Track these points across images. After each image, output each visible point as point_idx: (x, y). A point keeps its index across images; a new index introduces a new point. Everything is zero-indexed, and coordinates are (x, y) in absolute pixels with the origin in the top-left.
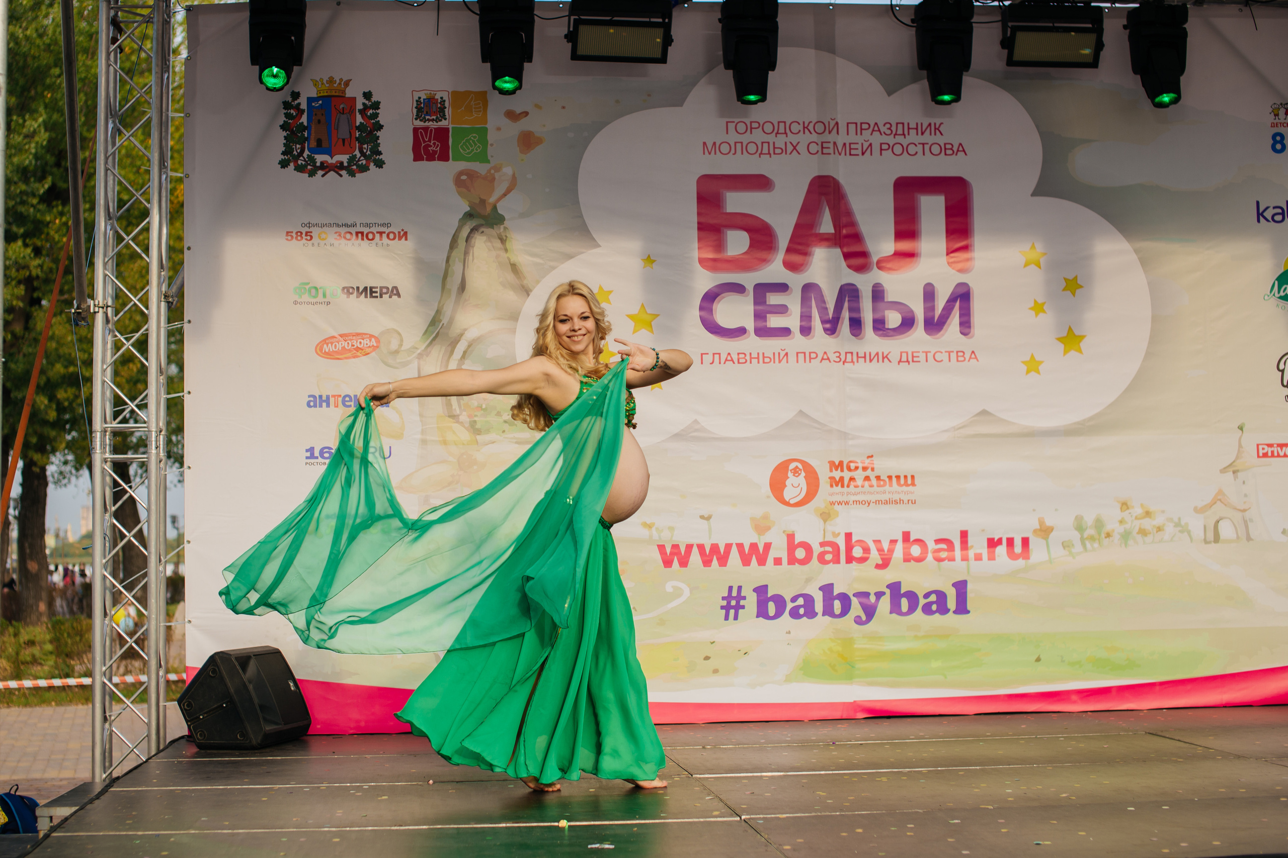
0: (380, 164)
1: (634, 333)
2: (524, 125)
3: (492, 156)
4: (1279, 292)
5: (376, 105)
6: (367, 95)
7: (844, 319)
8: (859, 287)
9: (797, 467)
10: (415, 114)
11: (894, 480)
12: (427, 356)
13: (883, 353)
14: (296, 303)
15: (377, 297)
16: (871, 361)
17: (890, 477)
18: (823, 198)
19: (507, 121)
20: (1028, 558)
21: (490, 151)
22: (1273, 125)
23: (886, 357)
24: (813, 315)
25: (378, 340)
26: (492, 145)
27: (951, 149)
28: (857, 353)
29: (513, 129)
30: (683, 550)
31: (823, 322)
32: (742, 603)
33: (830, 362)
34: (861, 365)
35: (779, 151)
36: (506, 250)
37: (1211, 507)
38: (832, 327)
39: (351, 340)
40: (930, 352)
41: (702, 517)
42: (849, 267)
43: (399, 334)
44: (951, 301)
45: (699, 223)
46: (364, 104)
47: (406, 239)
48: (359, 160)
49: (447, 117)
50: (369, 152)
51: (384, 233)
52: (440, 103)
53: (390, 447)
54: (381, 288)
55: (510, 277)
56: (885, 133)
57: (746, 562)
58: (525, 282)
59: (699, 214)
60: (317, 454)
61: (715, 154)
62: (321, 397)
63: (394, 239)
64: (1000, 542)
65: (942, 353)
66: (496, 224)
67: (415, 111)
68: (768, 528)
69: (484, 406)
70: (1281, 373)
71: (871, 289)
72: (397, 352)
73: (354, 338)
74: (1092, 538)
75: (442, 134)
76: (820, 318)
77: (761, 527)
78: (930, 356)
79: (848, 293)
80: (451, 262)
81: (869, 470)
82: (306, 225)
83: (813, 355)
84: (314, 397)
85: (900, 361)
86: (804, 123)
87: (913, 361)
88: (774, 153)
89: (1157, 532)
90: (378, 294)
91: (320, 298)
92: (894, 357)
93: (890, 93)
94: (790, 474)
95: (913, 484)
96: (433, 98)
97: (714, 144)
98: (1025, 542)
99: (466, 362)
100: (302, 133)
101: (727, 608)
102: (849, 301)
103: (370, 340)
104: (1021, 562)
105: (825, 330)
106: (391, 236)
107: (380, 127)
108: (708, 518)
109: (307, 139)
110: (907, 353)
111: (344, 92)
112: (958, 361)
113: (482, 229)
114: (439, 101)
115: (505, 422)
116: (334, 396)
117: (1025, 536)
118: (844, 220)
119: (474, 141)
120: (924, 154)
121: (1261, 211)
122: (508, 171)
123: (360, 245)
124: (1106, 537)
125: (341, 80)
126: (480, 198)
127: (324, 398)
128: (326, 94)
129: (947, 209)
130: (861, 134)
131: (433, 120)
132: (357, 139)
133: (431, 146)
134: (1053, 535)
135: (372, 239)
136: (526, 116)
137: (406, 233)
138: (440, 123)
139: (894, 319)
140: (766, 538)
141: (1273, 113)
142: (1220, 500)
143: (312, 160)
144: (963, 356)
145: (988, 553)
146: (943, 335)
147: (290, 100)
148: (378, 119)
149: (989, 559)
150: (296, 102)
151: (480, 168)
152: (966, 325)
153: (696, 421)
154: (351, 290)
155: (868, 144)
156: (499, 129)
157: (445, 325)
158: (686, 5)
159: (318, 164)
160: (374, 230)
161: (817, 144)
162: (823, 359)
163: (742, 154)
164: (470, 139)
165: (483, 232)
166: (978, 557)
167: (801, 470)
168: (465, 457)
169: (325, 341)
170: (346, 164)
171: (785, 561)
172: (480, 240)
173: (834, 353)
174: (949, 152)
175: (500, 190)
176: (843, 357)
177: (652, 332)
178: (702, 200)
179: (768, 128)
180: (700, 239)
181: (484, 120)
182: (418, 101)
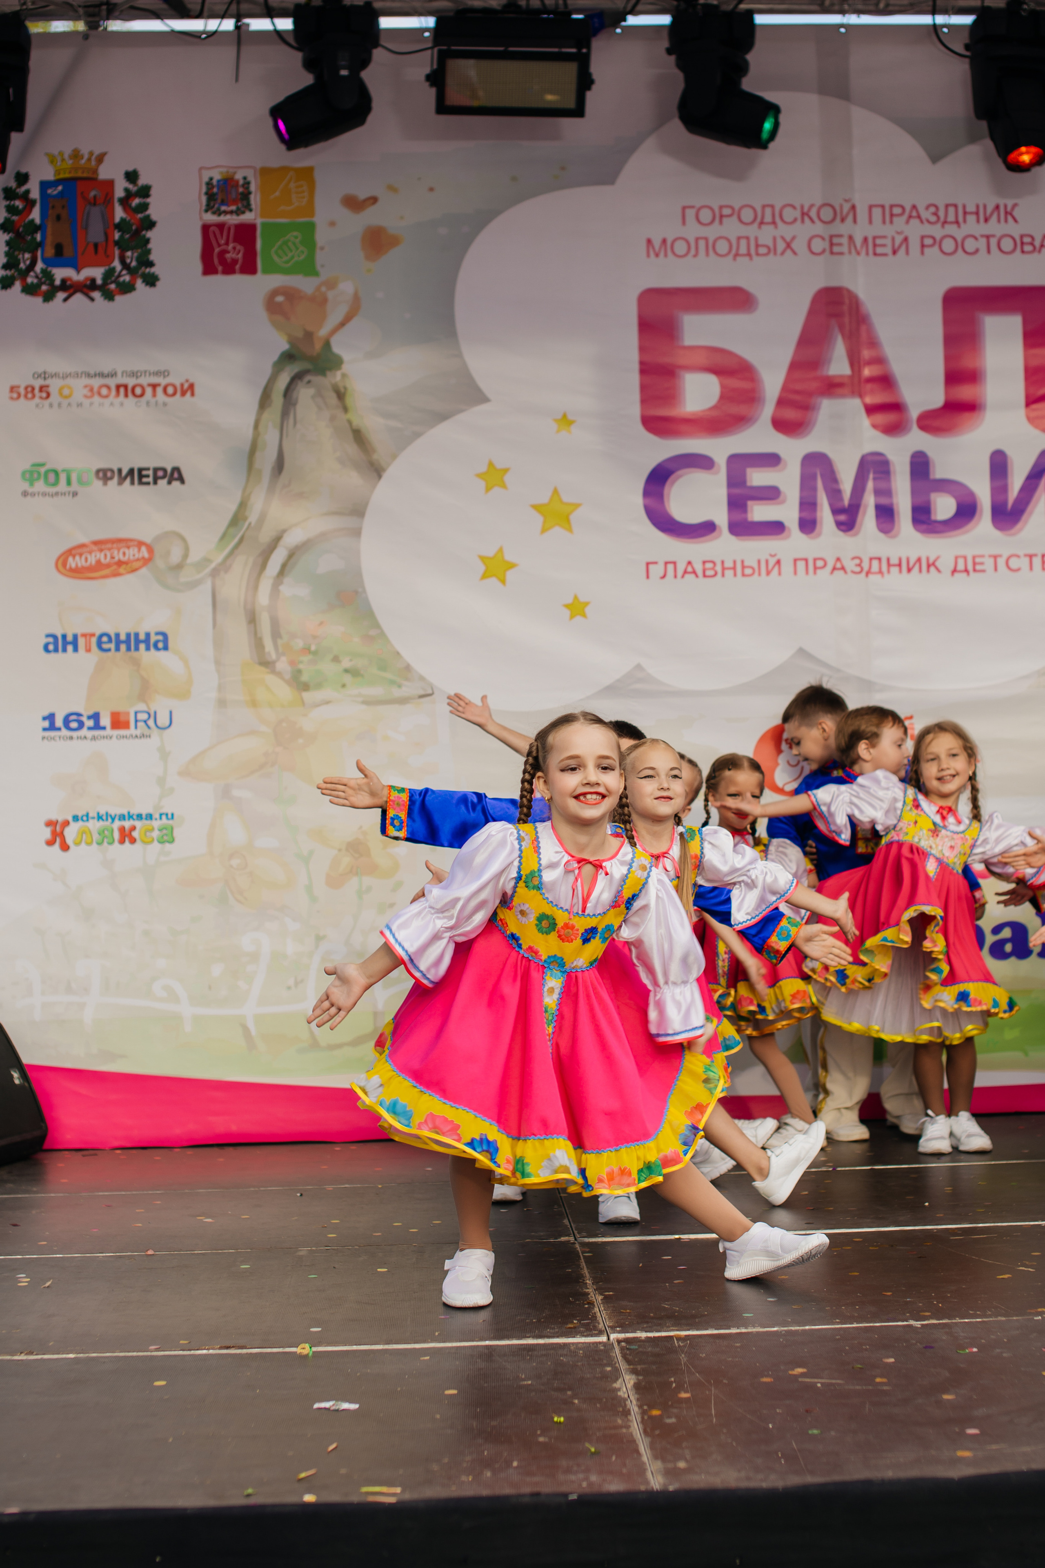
0: (151, 281)
1: (543, 531)
2: (371, 217)
3: (323, 266)
5: (145, 191)
6: (132, 176)
7: (866, 507)
8: (890, 457)
10: (204, 204)
12: (226, 571)
13: (928, 559)
14: (25, 494)
15: (148, 483)
16: (909, 570)
18: (833, 322)
19: (344, 214)
21: (320, 257)
23: (933, 564)
24: (819, 501)
25: (150, 549)
26: (322, 248)
27: (1031, 243)
28: (888, 560)
29: (357, 223)
31: (835, 511)
33: (846, 572)
34: (895, 579)
35: (765, 250)
36: (346, 409)
38: (848, 519)
39: (109, 549)
40: (1001, 556)
42: (875, 426)
43: (183, 539)
44: (1034, 477)
45: (642, 363)
46: (126, 190)
47: (193, 394)
48: (119, 276)
49: (253, 206)
50: (134, 264)
51: (159, 385)
52: (243, 186)
53: (171, 713)
54: (156, 470)
55: (352, 449)
56: (927, 220)
58: (375, 457)
59: (642, 349)
60: (59, 722)
61: (666, 256)
62: (64, 637)
63: (174, 394)
65: (1018, 556)
66: (330, 369)
67: (204, 199)
69: (313, 648)
71: (907, 460)
72: (179, 567)
73: (115, 545)
75: (246, 234)
76: (831, 505)
78: (1001, 562)
79: (875, 466)
80: (260, 428)
82: (39, 376)
83: (820, 563)
84: (55, 637)
85: (955, 571)
86: (802, 207)
87: (975, 570)
90: (151, 479)
91: (62, 486)
92: (946, 564)
93: (935, 158)
94: (784, 747)
96: (233, 179)
97: (665, 240)
99: (287, 580)
100: (32, 237)
102: (875, 479)
103: (139, 550)
105: (839, 525)
106: (170, 390)
107: (151, 224)
109: (40, 245)
110: (965, 558)
111: (95, 171)
112: (1043, 569)
113: (308, 378)
114: (241, 183)
115: (346, 671)
116: (84, 635)
118: (866, 354)
119: (294, 244)
120: (989, 252)
122: (347, 288)
123: (122, 404)
125: (91, 153)
126: (305, 330)
127: (70, 638)
128: (67, 175)
129: (1027, 335)
130: (892, 223)
131: (231, 212)
132: (117, 243)
133: (230, 252)
135: (142, 395)
136: (374, 204)
137: (191, 387)
138: (242, 217)
139: (945, 507)
143: (48, 276)
146: (1021, 530)
147: (13, 184)
148: (148, 213)
150: (23, 189)
151: (305, 284)
153: (639, 667)
154: (109, 474)
155: (902, 237)
156: (332, 224)
157: (253, 525)
158: (618, 31)
159: (58, 282)
160: (144, 381)
161: (824, 239)
162: (834, 569)
163: (708, 255)
164: (289, 240)
165: (309, 382)
168: (284, 725)
169: (70, 552)
170: (99, 282)
172: (304, 394)
173: (853, 558)
174: (1028, 248)
175: (335, 317)
176: (866, 566)
177: (570, 530)
178: (646, 326)
179: (747, 215)
180: (643, 388)
181: (309, 209)
182: (209, 184)
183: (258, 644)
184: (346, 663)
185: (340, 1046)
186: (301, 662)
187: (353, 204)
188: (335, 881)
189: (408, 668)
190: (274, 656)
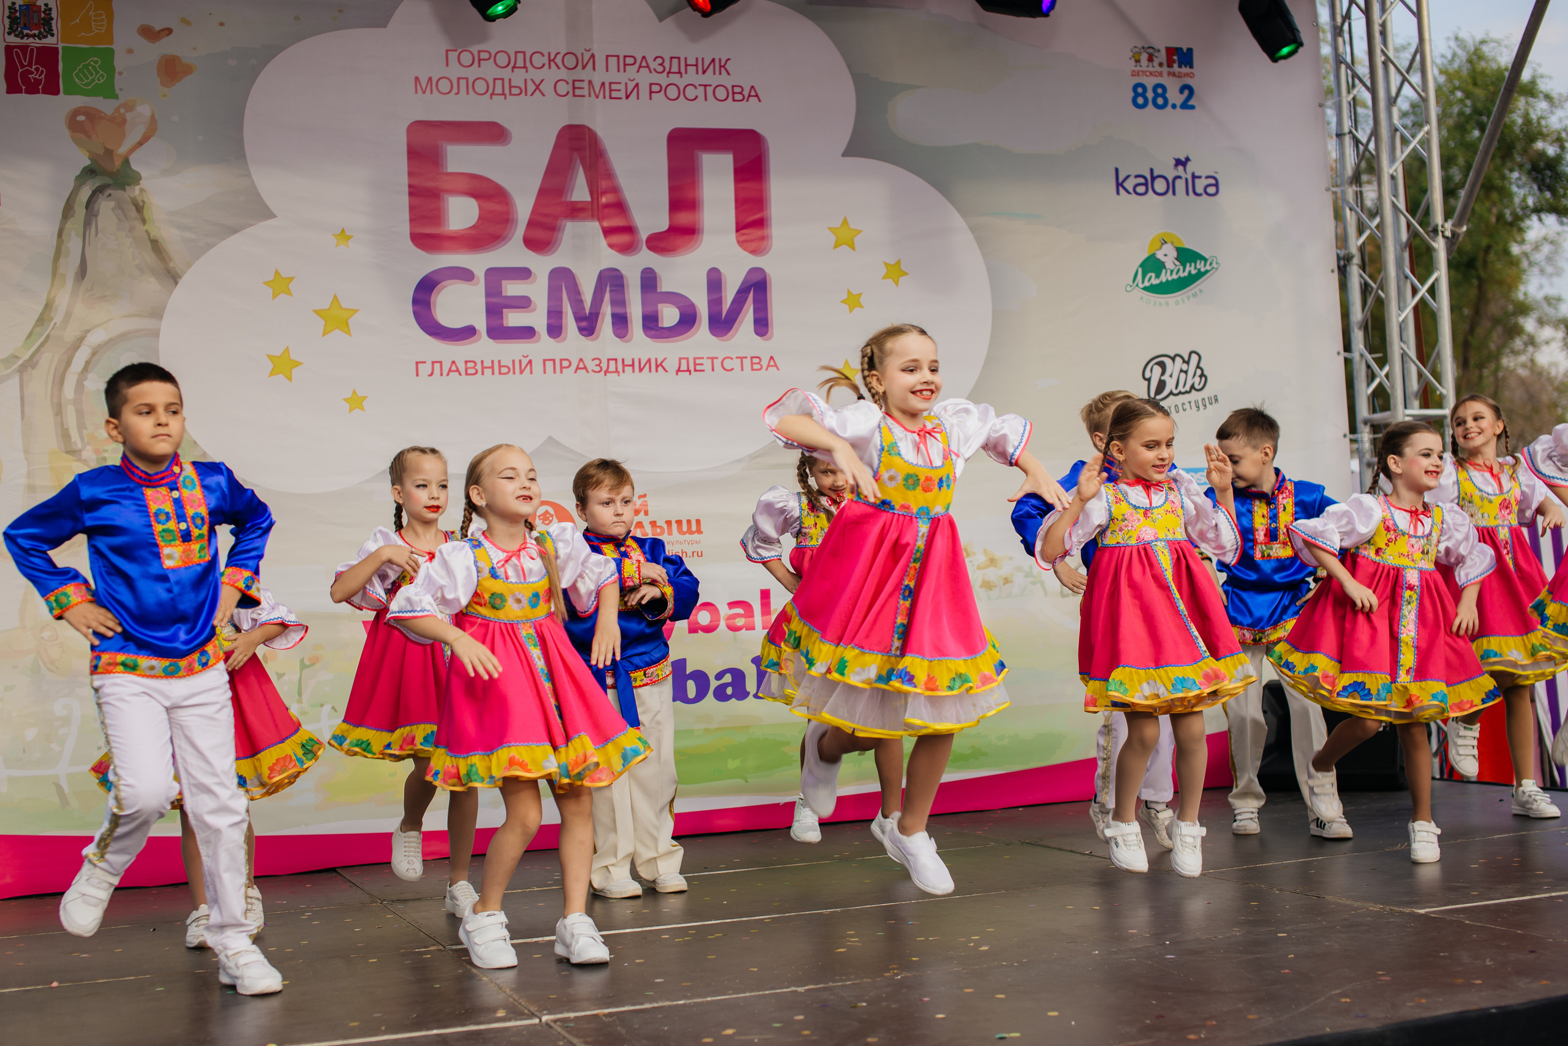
1: (324, 334)
2: (166, 47)
3: (121, 90)
4: (1143, 282)
7: (604, 315)
8: (624, 272)
9: (547, 512)
10: (7, 26)
11: (674, 526)
12: (33, 368)
13: (656, 360)
16: (641, 370)
17: (669, 523)
18: (576, 154)
19: (140, 42)
21: (118, 82)
22: (1135, 74)
23: (661, 364)
24: (564, 310)
26: (121, 73)
27: (740, 93)
28: (623, 360)
29: (151, 53)
31: (578, 319)
33: (588, 372)
34: (629, 378)
35: (517, 91)
36: (144, 221)
38: (588, 326)
40: (717, 358)
42: (611, 246)
44: (742, 293)
45: (410, 186)
49: (55, 32)
52: (44, 12)
55: (150, 257)
56: (655, 70)
58: (172, 265)
59: (411, 174)
61: (432, 93)
65: (732, 359)
66: (129, 185)
67: (7, 22)
70: (1146, 382)
75: (49, 56)
76: (574, 313)
78: (717, 363)
79: (611, 281)
80: (64, 237)
81: (642, 513)
83: (566, 364)
85: (679, 371)
86: (549, 53)
87: (695, 370)
88: (511, 94)
89: (1004, 584)
93: (661, 19)
95: (699, 531)
96: (34, 5)
97: (430, 79)
99: (90, 376)
102: (610, 291)
105: (581, 330)
110: (687, 359)
112: (753, 369)
113: (108, 191)
114: (43, 9)
118: (604, 184)
119: (94, 68)
120: (706, 100)
121: (1120, 180)
126: (105, 148)
129: (737, 171)
130: (625, 71)
131: (34, 36)
133: (33, 73)
136: (168, 35)
138: (44, 41)
139: (669, 315)
141: (1133, 60)
144: (759, 363)
146: (733, 336)
151: (106, 106)
152: (762, 325)
155: (633, 83)
156: (130, 51)
157: (58, 325)
161: (568, 83)
162: (578, 368)
163: (468, 94)
164: (90, 64)
165: (110, 195)
167: (552, 516)
172: (106, 207)
173: (593, 360)
174: (738, 97)
175: (133, 136)
176: (604, 366)
177: (349, 333)
178: (414, 155)
179: (502, 59)
180: (412, 208)
181: (109, 37)
182: (12, 8)
183: (64, 435)
186: (106, 451)
190: (79, 444)
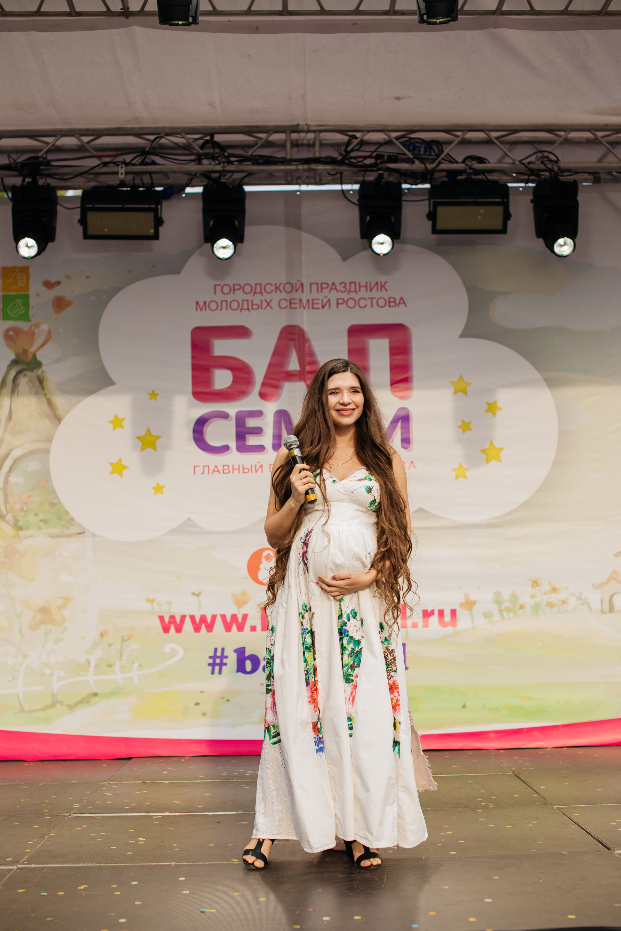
2: (57, 291)
3: (33, 316)
9: (269, 555)
18: (291, 343)
19: (43, 290)
20: (455, 625)
21: (31, 312)
24: (283, 435)
26: (33, 307)
29: (50, 295)
30: (178, 620)
32: (225, 661)
36: (43, 389)
37: (607, 584)
41: (193, 594)
44: (395, 421)
45: (193, 365)
55: (46, 409)
57: (228, 628)
58: (58, 413)
59: (193, 358)
64: (432, 613)
66: (36, 368)
68: (245, 603)
69: (25, 509)
74: (508, 610)
77: (240, 602)
80: (1, 398)
86: (276, 284)
89: (562, 604)
93: (344, 259)
94: (263, 560)
98: (453, 613)
99: (12, 474)
101: (213, 665)
104: (450, 629)
108: (198, 595)
113: (24, 373)
115: (41, 520)
117: (453, 608)
118: (308, 359)
119: (19, 305)
122: (45, 327)
124: (520, 609)
126: (23, 349)
129: (391, 349)
134: (476, 607)
136: (59, 285)
140: (245, 610)
142: (614, 578)
145: (424, 621)
149: (424, 626)
151: (24, 326)
153: (189, 519)
156: (38, 295)
158: (184, 195)
164: (16, 303)
165: (25, 375)
166: (415, 626)
167: (272, 557)
168: (9, 548)
171: (259, 628)
172: (23, 381)
175: (38, 342)
178: (195, 346)
180: (194, 377)
181: (27, 288)
184: (41, 517)
185: (34, 711)
186: (19, 516)
187: (48, 285)
188: (33, 627)
189: (72, 519)
190: (5, 513)
